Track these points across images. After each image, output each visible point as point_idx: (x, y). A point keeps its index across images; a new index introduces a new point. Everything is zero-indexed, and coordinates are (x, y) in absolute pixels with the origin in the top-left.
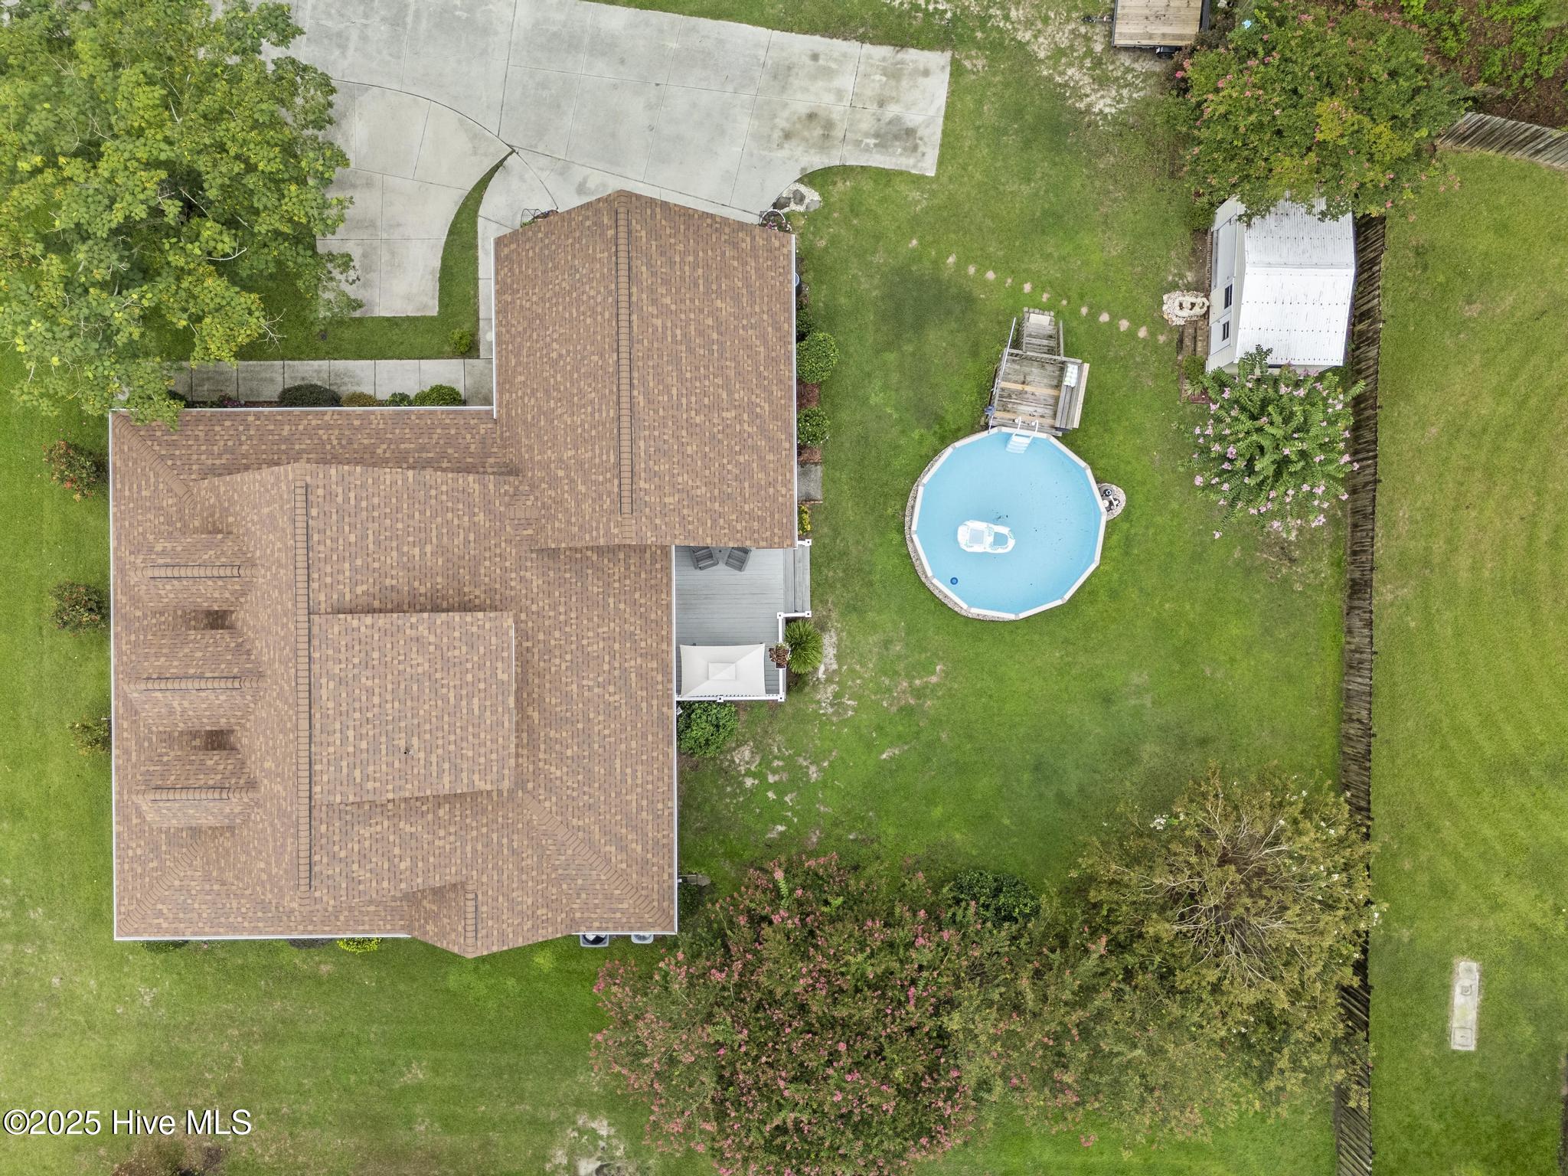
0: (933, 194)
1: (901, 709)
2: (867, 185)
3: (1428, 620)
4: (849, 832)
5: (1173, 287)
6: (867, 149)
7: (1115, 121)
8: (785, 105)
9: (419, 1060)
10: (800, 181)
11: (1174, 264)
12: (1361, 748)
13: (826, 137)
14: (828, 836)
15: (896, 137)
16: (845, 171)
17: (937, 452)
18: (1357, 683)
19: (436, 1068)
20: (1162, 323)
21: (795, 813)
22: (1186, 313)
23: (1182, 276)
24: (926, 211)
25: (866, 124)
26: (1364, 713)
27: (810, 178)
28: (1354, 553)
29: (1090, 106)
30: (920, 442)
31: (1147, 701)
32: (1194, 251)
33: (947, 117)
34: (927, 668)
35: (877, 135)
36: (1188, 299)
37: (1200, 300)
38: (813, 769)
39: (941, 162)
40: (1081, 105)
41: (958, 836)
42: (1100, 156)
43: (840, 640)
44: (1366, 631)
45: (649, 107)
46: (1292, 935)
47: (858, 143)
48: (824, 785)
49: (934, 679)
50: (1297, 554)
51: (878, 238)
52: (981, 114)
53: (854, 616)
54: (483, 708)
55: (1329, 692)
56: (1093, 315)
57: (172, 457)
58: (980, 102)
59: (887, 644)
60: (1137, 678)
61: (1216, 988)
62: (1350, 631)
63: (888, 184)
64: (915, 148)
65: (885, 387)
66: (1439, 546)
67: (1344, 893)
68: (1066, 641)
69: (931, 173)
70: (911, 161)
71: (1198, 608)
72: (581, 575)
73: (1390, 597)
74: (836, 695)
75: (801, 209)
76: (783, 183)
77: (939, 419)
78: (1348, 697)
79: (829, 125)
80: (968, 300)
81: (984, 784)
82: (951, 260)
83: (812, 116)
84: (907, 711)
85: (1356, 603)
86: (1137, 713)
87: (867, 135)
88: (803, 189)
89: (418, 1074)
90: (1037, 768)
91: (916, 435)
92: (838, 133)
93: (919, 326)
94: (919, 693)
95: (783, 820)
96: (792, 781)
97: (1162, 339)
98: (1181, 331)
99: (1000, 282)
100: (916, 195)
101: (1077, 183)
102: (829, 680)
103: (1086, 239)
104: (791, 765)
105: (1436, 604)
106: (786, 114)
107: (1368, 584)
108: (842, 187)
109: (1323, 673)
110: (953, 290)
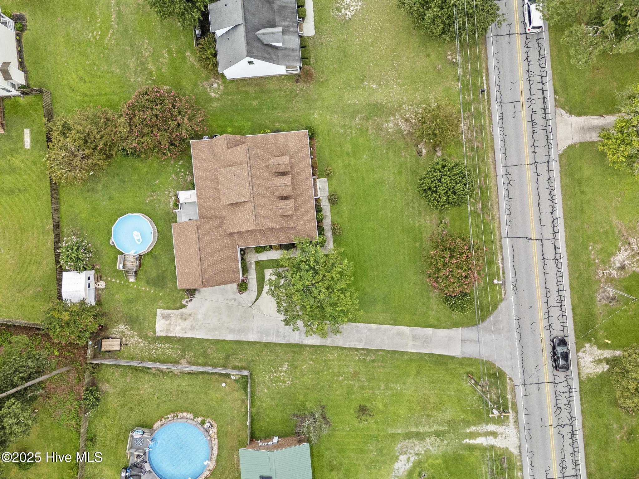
0: (157, 305)
1: (155, 192)
2: (172, 306)
3: (42, 221)
4: (164, 164)
5: (103, 289)
6: (173, 314)
7: (119, 324)
8: (191, 322)
9: (255, 106)
10: (187, 306)
11: (104, 295)
12: (53, 192)
13: (182, 315)
14: (169, 162)
15: (166, 317)
16: (177, 308)
17: (152, 249)
18: (56, 206)
19: (251, 104)
20: (106, 281)
21: (176, 167)
22: (100, 284)
23: (102, 291)
24: (158, 301)
25: (173, 319)
26: (53, 200)
27: (185, 306)
28: (59, 234)
29: (125, 327)
30: (156, 251)
31: (101, 199)
32: (100, 297)
33: (155, 322)
34: (150, 201)
35: (171, 317)
36: (100, 286)
37: (97, 286)
38: (173, 177)
39: (156, 312)
40: (127, 326)
41: (140, 165)
42: (122, 316)
43: (170, 206)
44: (54, 217)
45: (221, 319)
46: (60, 153)
47: (175, 315)
48: (171, 174)
49: (148, 199)
50: (71, 233)
51: (168, 295)
52: (148, 323)
53: (167, 211)
54: (224, 185)
55: (62, 204)
56: (120, 282)
57: (303, 231)
58: (149, 325)
59: (159, 206)
60: (103, 203)
61: (75, 140)
62: (58, 218)
63: (167, 306)
64: (162, 314)
65: (165, 262)
66: (41, 238)
67: (52, 162)
68: (120, 210)
69: (158, 309)
70: (163, 312)
71: (92, 220)
72: (215, 214)
73: (51, 226)
74: (170, 193)
75: (186, 300)
76: (190, 305)
77: (152, 256)
78: (58, 203)
79: (181, 318)
80: (148, 283)
81: (136, 177)
82: (152, 291)
83: (185, 320)
84: (154, 191)
85: (57, 223)
86: (103, 196)
87: (173, 317)
88: (186, 304)
89: (255, 103)
90: (124, 182)
91: (157, 253)
92: (179, 317)
93: (158, 276)
94: (151, 196)
95: (179, 165)
96: (178, 174)
97: (105, 278)
98: (101, 280)
99: (141, 287)
100: (161, 305)
101: (126, 310)
102: (171, 197)
103: (123, 298)
104: (178, 177)
105: (41, 225)
106: (191, 320)
107: (54, 227)
108: (177, 305)
109: (64, 208)
110: (151, 285)
